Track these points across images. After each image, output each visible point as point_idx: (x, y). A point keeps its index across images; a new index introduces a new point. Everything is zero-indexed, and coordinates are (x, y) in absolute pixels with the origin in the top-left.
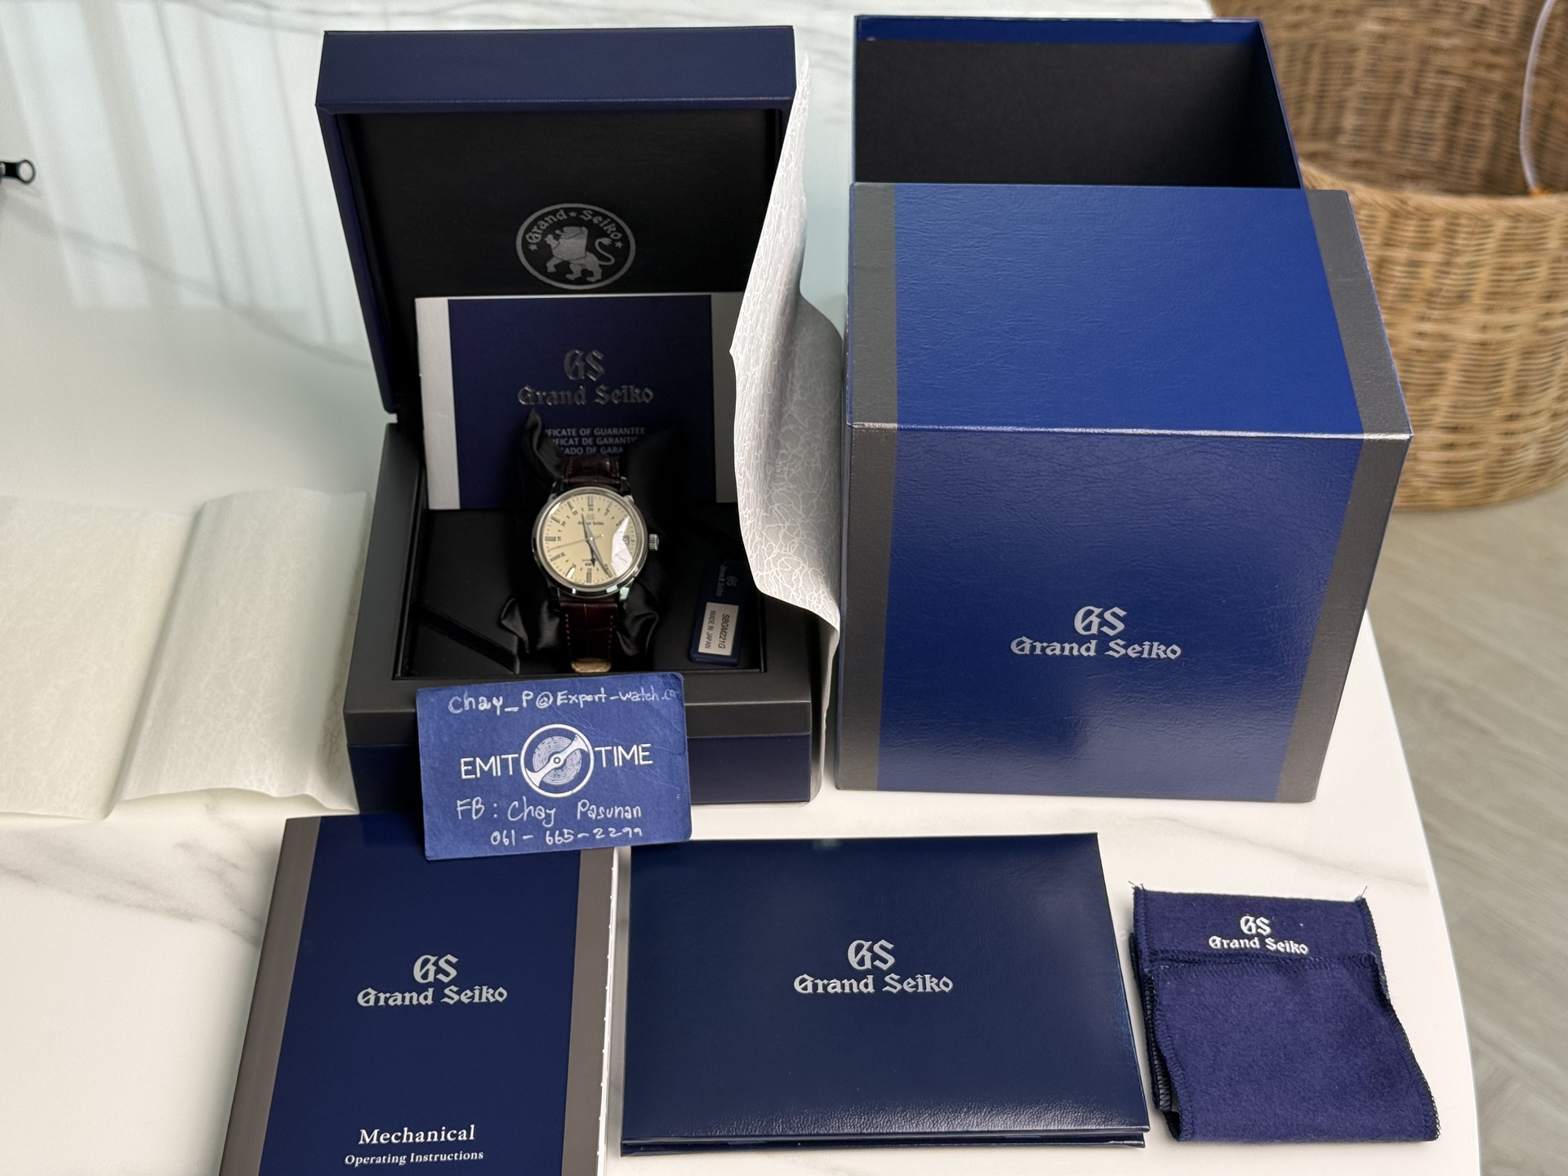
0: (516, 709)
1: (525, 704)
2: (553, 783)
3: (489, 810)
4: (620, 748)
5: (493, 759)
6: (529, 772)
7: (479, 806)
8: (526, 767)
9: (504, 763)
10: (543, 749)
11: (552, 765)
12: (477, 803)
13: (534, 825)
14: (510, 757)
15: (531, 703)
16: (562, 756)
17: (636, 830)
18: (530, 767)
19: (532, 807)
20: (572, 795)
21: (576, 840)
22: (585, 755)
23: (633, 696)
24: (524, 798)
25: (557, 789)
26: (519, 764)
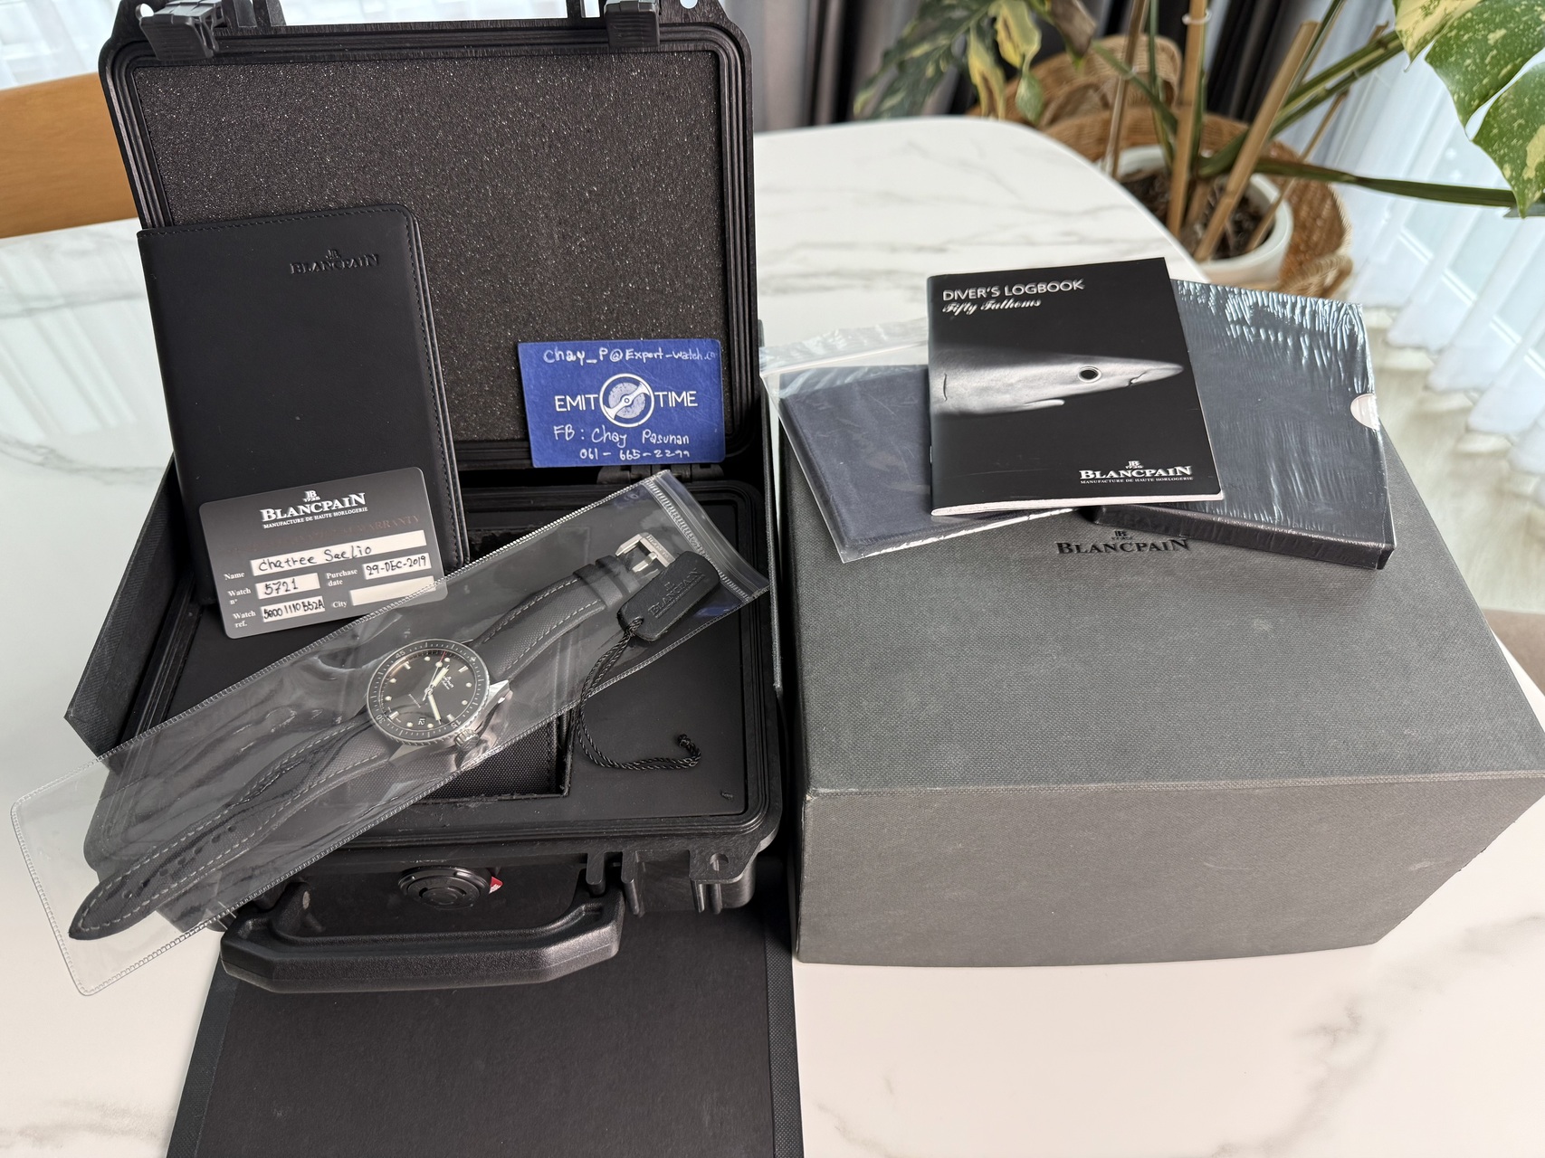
0: (595, 361)
1: (601, 358)
2: (625, 417)
3: (578, 434)
4: (673, 393)
5: (579, 397)
6: (607, 408)
7: (571, 431)
8: (604, 404)
9: (588, 401)
10: (616, 391)
11: (623, 404)
12: (569, 428)
13: (610, 445)
14: (592, 396)
15: (607, 357)
16: (631, 398)
17: (686, 452)
18: (607, 403)
19: (609, 433)
20: (639, 426)
21: (642, 457)
22: (647, 398)
23: (684, 356)
24: (603, 427)
25: (627, 421)
26: (599, 402)
